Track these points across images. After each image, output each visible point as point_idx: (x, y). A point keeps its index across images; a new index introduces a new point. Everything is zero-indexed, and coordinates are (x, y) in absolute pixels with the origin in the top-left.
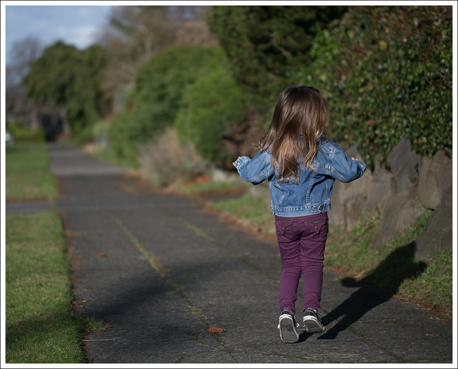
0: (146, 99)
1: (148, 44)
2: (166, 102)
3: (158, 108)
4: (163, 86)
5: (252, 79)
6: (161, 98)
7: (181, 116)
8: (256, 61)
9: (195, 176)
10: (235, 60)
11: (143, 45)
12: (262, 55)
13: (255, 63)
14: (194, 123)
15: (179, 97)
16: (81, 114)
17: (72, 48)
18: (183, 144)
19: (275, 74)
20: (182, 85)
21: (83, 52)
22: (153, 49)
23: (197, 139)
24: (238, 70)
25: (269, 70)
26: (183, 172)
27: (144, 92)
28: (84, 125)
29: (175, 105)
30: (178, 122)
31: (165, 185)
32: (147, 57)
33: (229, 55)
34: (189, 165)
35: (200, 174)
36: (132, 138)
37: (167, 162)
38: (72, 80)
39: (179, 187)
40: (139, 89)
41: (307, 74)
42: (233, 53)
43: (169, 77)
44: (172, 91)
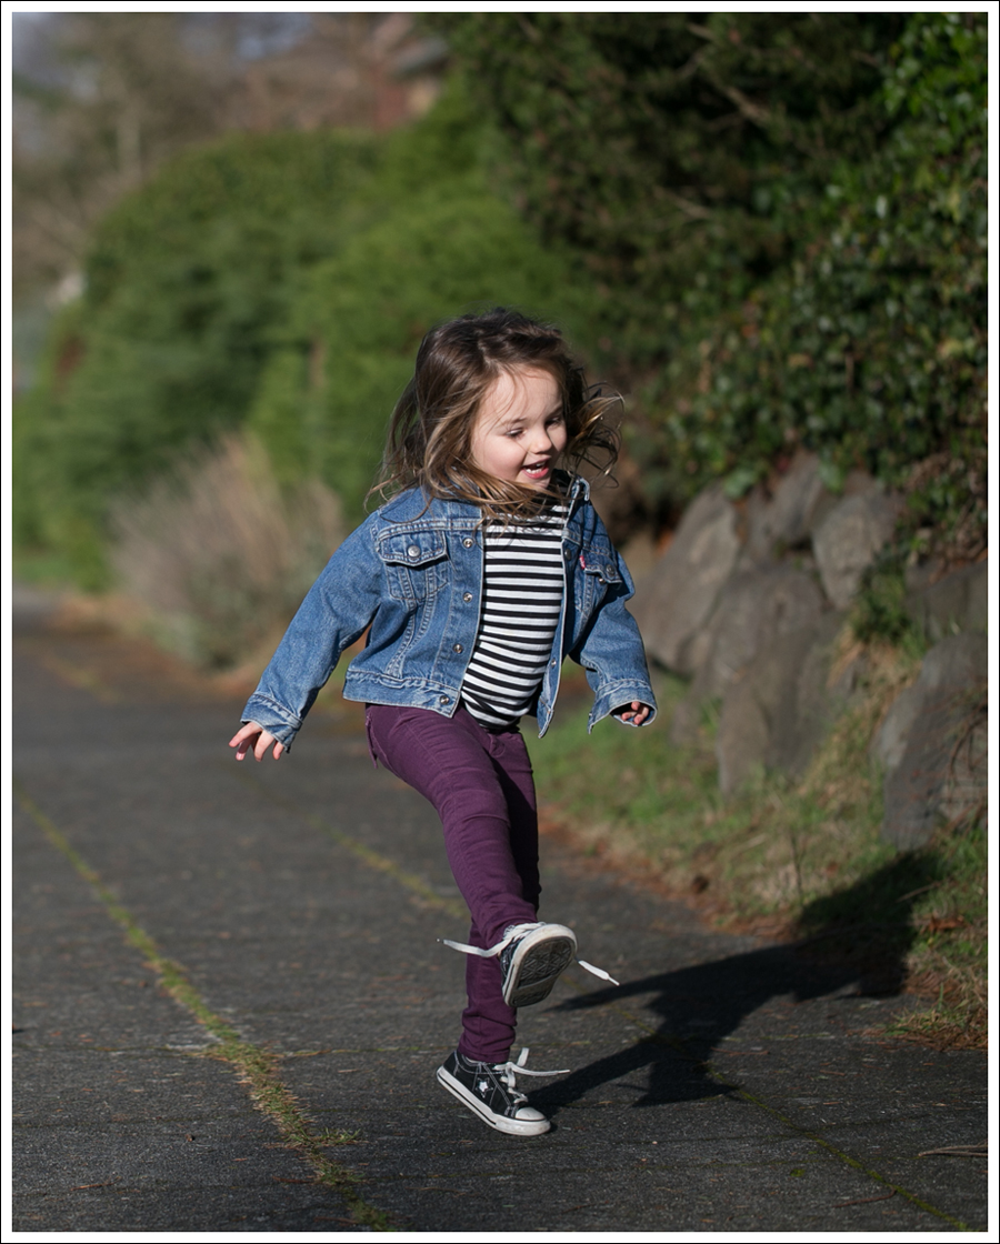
0: (136, 327)
1: (129, 139)
2: (215, 339)
3: (183, 360)
4: (202, 276)
5: (607, 220)
6: (194, 321)
7: (278, 384)
8: (621, 147)
10: (534, 143)
11: (109, 139)
12: (648, 112)
13: (618, 156)
14: (338, 411)
15: (268, 313)
18: (290, 496)
19: (707, 202)
20: (276, 277)
22: (144, 150)
24: (546, 183)
25: (676, 178)
27: (127, 297)
29: (252, 346)
30: (264, 412)
31: (222, 661)
32: (123, 184)
33: (508, 122)
36: (82, 477)
37: (231, 568)
40: (98, 294)
41: (867, 191)
42: (525, 113)
43: (223, 238)
44: (236, 293)
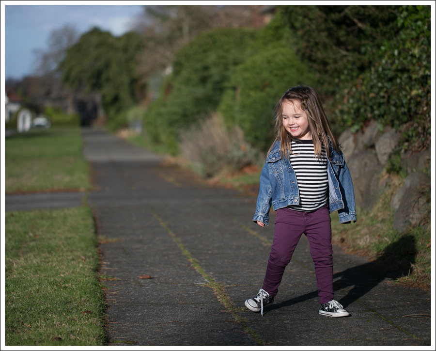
0: (187, 82)
1: (186, 29)
2: (209, 85)
3: (200, 91)
4: (206, 68)
5: (319, 55)
6: (204, 80)
7: (227, 98)
8: (324, 34)
9: (243, 166)
10: (300, 33)
11: (180, 29)
12: (332, 25)
13: (323, 37)
14: (243, 106)
15: (224, 79)
16: (116, 99)
17: (108, 34)
18: (230, 130)
19: (347, 50)
20: (226, 68)
21: (118, 39)
22: (190, 33)
23: (247, 125)
24: (303, 44)
25: (339, 43)
26: (230, 162)
27: (185, 74)
28: (119, 110)
29: (220, 88)
30: (223, 106)
31: (210, 176)
32: (184, 41)
33: (293, 27)
34: (237, 154)
35: (249, 164)
36: (171, 123)
37: (213, 150)
38: (107, 65)
39: (224, 178)
40: (177, 73)
41: (392, 48)
42: (297, 25)
43: (212, 58)
44: (215, 73)
